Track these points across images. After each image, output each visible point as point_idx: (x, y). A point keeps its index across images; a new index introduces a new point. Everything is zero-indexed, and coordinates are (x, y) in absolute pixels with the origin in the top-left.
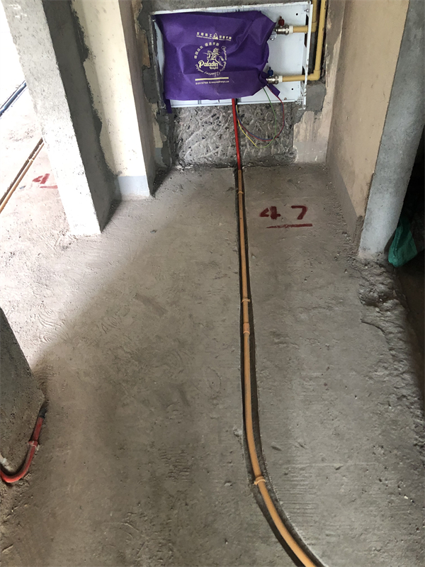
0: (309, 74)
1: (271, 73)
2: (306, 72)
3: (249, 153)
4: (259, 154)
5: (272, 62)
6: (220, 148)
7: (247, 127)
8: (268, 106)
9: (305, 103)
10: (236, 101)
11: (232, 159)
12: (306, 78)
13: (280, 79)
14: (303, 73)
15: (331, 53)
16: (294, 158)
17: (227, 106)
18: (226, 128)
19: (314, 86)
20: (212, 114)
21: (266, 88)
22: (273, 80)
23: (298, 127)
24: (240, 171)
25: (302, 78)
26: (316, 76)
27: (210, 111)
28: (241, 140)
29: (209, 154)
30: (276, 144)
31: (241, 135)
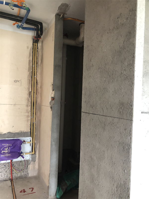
0: (32, 152)
1: (22, 153)
2: (31, 152)
3: (15, 176)
4: (18, 175)
5: (22, 150)
6: (6, 175)
7: (15, 168)
8: (21, 161)
9: (31, 160)
10: (11, 161)
11: (10, 178)
13: (24, 154)
14: (30, 152)
15: (37, 147)
16: (29, 175)
17: (9, 162)
18: (8, 169)
19: (33, 155)
20: (4, 165)
21: (20, 156)
22: (23, 154)
23: (29, 166)
24: (12, 181)
25: (30, 153)
26: (33, 153)
28: (13, 172)
29: (2, 177)
30: (23, 172)
31: (13, 170)
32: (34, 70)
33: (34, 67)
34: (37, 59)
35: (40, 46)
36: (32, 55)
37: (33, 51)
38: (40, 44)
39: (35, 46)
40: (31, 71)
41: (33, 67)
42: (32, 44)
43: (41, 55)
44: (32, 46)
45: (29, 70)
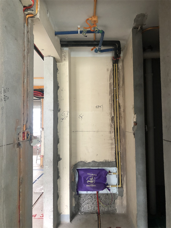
1: (107, 185)
3: (102, 209)
4: (105, 210)
5: (108, 182)
6: (93, 207)
7: (101, 201)
8: (107, 194)
9: (118, 194)
10: (98, 192)
11: (97, 211)
12: (117, 186)
13: (110, 186)
15: (123, 180)
16: (116, 211)
17: (95, 194)
18: (95, 201)
19: (120, 189)
20: (91, 196)
21: (106, 188)
22: (108, 186)
23: (117, 201)
24: (99, 215)
26: (120, 186)
27: (90, 195)
28: (100, 205)
29: (89, 209)
30: (111, 207)
31: (99, 203)
32: (116, 92)
33: (116, 89)
34: (118, 81)
35: (121, 66)
36: (112, 77)
37: (113, 73)
38: (120, 64)
39: (116, 67)
40: (113, 94)
41: (114, 89)
42: (112, 65)
43: (122, 75)
44: (112, 67)
45: (110, 93)
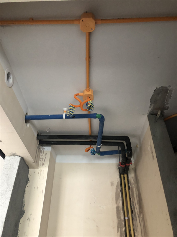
32: (129, 226)
34: (131, 203)
35: (133, 178)
36: (120, 196)
44: (119, 180)
